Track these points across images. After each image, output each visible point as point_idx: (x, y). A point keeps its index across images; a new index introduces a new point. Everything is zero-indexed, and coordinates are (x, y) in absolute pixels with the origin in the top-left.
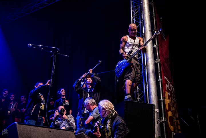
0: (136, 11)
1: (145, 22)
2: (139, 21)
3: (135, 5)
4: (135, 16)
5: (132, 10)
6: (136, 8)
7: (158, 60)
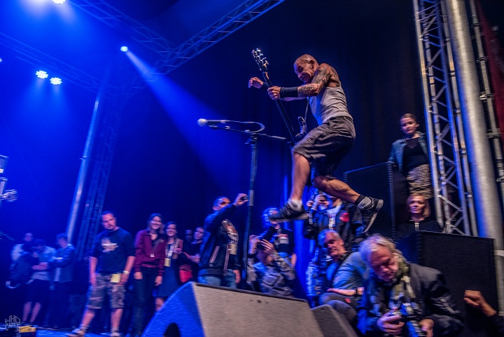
0: (430, 20)
1: (455, 42)
2: (437, 41)
3: (427, 5)
4: (429, 32)
5: (420, 18)
6: (428, 12)
7: (495, 131)
